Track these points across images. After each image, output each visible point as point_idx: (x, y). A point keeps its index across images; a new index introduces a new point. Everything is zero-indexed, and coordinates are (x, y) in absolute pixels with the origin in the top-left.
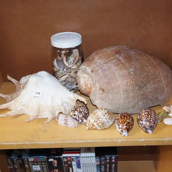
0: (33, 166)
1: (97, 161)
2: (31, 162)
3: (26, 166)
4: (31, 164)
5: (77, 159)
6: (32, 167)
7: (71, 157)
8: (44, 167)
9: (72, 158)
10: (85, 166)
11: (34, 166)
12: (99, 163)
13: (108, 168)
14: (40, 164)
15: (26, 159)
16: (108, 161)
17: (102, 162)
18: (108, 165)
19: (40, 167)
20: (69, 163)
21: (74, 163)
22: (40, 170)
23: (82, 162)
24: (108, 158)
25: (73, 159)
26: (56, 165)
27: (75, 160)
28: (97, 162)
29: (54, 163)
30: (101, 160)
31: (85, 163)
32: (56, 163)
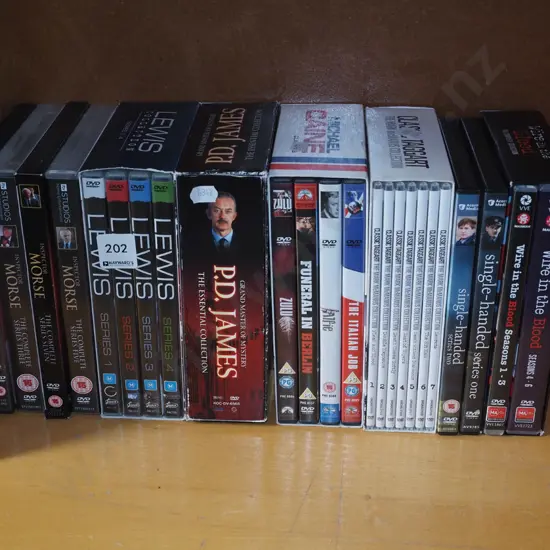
0: (99, 237)
1: (461, 213)
2: (93, 203)
3: (64, 234)
4: (87, 219)
5: (350, 198)
6: (95, 246)
7: (318, 180)
8: (161, 251)
9: (322, 188)
10: (389, 251)
11: (103, 239)
12: (469, 231)
13: (516, 276)
14: (140, 228)
15: (64, 188)
16: (524, 218)
17: (490, 231)
18: (521, 249)
19: (139, 250)
20: (299, 225)
21: (329, 229)
22: (135, 266)
23: (376, 224)
24: (526, 201)
25: (326, 196)
26: (228, 235)
27: (335, 204)
28: (461, 224)
29: (216, 216)
30: (485, 213)
31: (392, 231)
32: (230, 217)
